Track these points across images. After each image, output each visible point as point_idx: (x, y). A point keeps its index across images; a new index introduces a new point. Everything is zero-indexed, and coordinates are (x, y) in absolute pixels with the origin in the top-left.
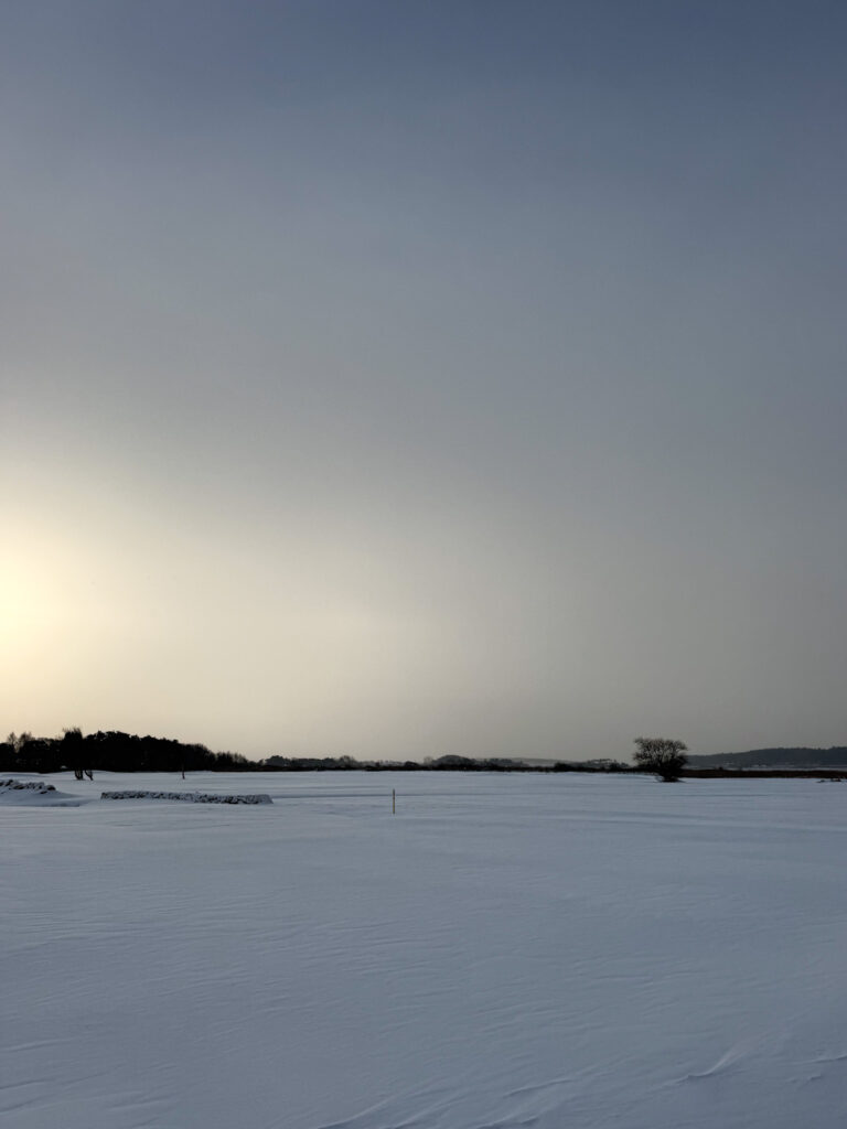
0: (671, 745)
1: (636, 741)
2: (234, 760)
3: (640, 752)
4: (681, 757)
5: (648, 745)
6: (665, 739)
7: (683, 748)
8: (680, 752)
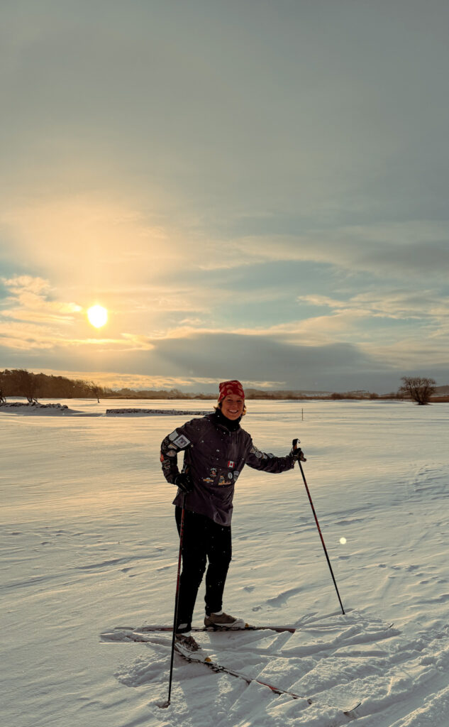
0: (426, 381)
1: (402, 379)
2: (104, 391)
3: (404, 386)
4: (432, 389)
5: (409, 382)
6: (422, 378)
7: (434, 383)
8: (431, 385)
